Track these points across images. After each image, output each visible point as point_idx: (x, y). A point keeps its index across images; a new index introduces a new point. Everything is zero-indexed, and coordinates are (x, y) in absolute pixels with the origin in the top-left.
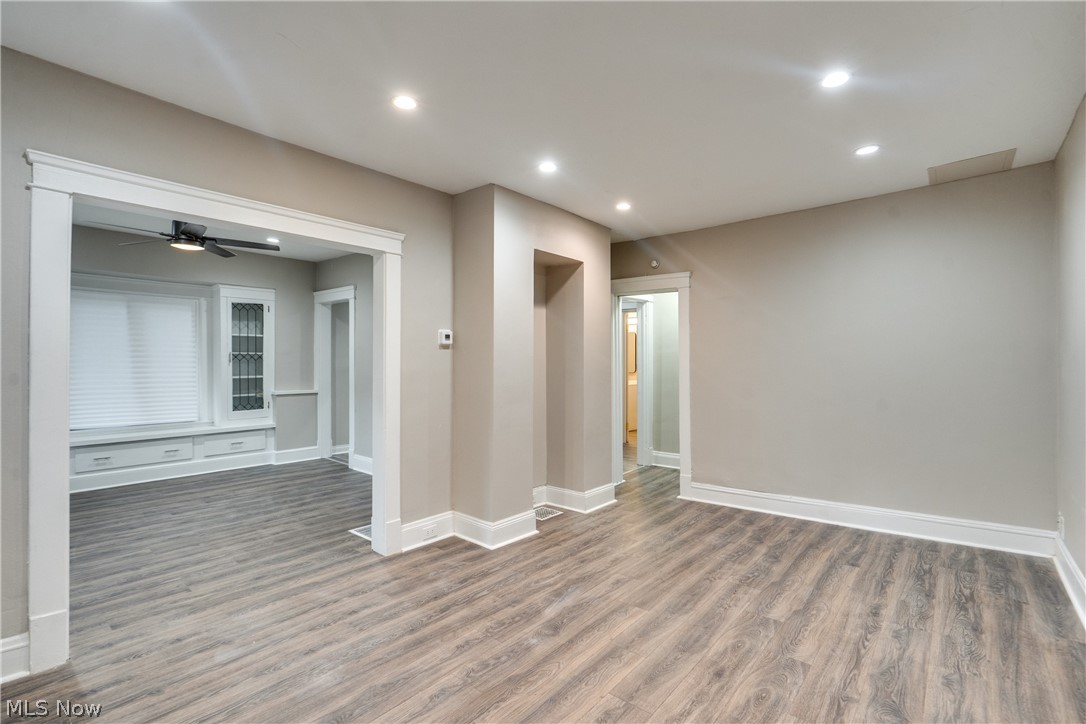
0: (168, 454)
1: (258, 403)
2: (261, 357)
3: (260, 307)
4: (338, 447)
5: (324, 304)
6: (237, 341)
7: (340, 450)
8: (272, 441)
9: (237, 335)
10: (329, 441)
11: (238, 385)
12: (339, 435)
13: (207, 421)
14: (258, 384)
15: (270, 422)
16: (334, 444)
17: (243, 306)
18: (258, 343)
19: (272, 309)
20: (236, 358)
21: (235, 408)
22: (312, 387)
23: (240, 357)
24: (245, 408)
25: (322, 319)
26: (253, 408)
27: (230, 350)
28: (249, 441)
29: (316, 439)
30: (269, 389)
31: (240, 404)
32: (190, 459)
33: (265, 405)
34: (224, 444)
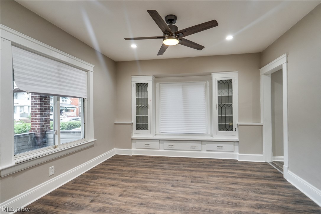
0: (192, 147)
1: (230, 128)
2: (231, 106)
3: (231, 81)
4: (276, 157)
5: (266, 74)
6: (220, 98)
7: (278, 159)
8: (237, 148)
9: (220, 95)
10: (271, 153)
11: (221, 119)
12: (277, 149)
13: (210, 134)
14: (230, 119)
15: (236, 138)
16: (274, 154)
17: (223, 81)
18: (230, 98)
19: (237, 81)
20: (220, 107)
21: (220, 130)
22: (260, 122)
23: (221, 106)
24: (224, 130)
25: (265, 83)
26: (228, 130)
27: (217, 102)
28: (226, 146)
29: (262, 150)
30: (236, 121)
31: (222, 128)
32: (201, 151)
33: (234, 129)
34: (215, 146)
